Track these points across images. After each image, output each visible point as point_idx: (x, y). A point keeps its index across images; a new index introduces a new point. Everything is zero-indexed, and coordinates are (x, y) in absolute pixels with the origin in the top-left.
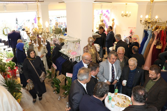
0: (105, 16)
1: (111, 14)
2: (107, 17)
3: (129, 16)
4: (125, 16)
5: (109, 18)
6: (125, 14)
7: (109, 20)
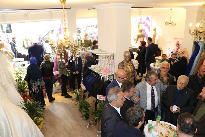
0: (145, 24)
1: (152, 22)
2: (147, 25)
3: (175, 24)
4: (170, 24)
6: (169, 22)
7: (149, 29)
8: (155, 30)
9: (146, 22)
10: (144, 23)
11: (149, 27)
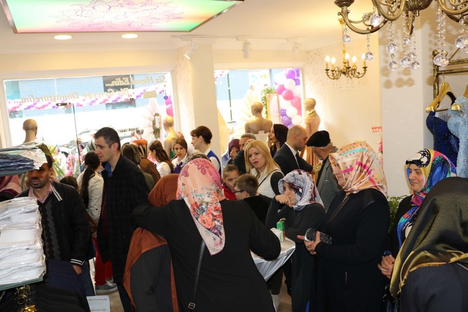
0: (284, 92)
1: (304, 85)
2: (290, 96)
3: (360, 70)
4: (343, 75)
5: (299, 100)
6: (342, 67)
7: (299, 109)
8: (312, 106)
9: (287, 87)
10: (282, 89)
11: (296, 100)
